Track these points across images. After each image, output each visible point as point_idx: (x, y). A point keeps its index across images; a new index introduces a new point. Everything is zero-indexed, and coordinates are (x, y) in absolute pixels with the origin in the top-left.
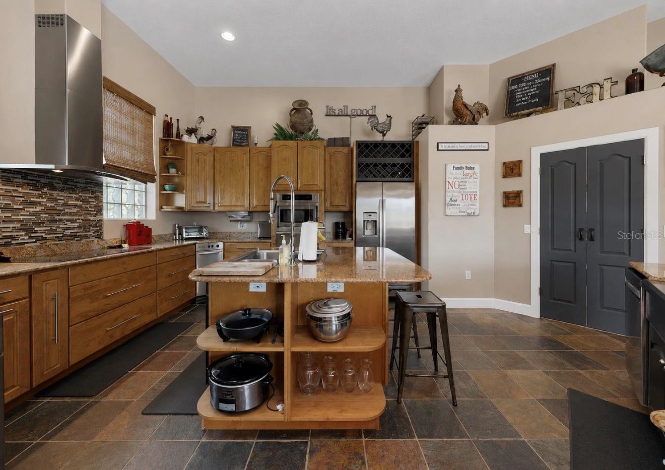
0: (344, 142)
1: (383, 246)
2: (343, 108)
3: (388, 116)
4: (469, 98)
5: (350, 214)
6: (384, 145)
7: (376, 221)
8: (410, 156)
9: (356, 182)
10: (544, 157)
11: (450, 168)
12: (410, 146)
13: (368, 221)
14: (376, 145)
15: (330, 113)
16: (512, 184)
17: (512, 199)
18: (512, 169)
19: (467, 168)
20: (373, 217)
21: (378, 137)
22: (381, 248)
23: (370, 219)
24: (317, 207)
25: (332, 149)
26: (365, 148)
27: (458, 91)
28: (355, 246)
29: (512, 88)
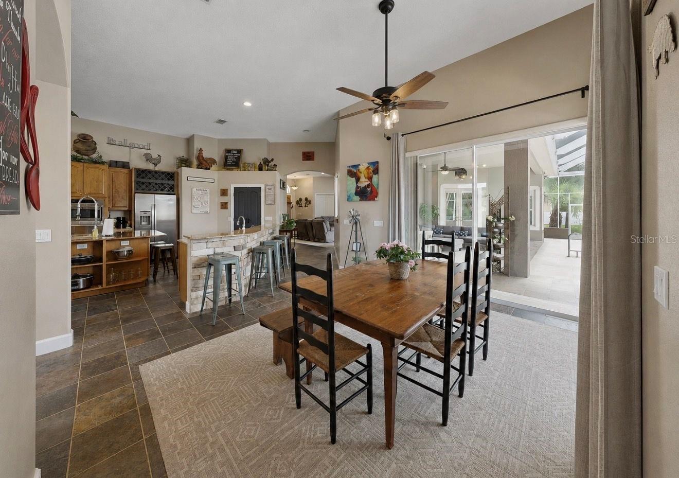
0: (125, 165)
1: (154, 229)
2: (123, 141)
3: (159, 156)
4: (206, 155)
5: (130, 212)
6: (156, 172)
7: (149, 217)
8: (173, 180)
9: (135, 193)
10: (235, 189)
11: (194, 190)
12: (173, 174)
13: (144, 217)
14: (150, 172)
15: (111, 143)
16: (224, 199)
17: (224, 206)
18: (224, 193)
19: (203, 190)
20: (147, 215)
21: (151, 167)
22: (153, 231)
23: (145, 215)
24: (102, 208)
25: (113, 169)
26: (141, 173)
27: (201, 150)
28: (134, 230)
29: (227, 154)
